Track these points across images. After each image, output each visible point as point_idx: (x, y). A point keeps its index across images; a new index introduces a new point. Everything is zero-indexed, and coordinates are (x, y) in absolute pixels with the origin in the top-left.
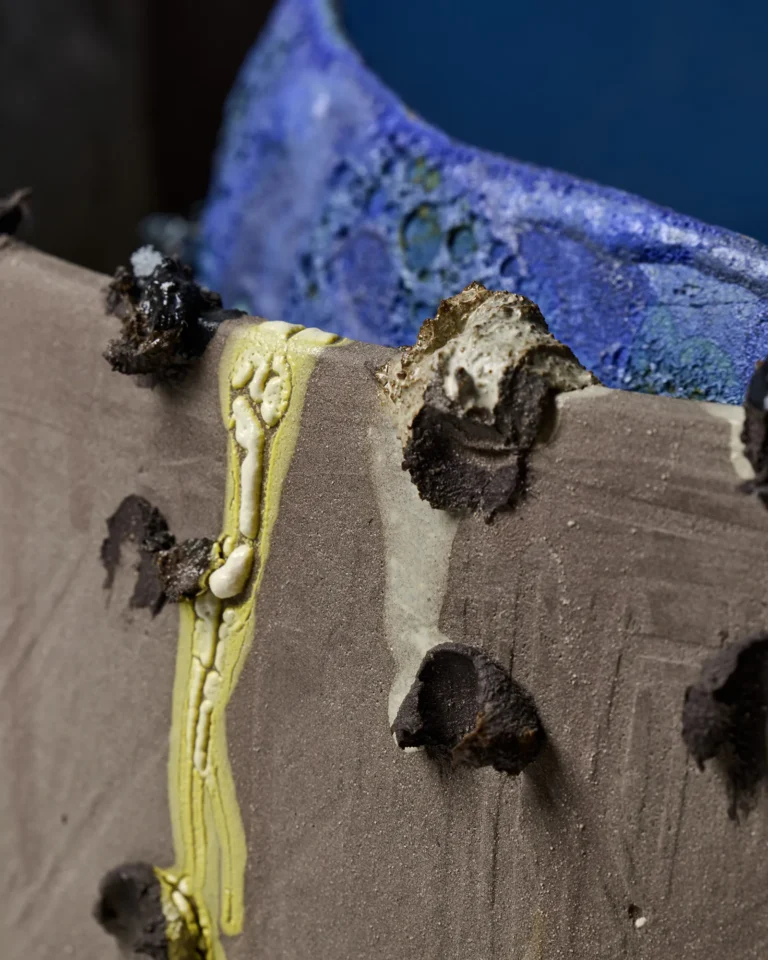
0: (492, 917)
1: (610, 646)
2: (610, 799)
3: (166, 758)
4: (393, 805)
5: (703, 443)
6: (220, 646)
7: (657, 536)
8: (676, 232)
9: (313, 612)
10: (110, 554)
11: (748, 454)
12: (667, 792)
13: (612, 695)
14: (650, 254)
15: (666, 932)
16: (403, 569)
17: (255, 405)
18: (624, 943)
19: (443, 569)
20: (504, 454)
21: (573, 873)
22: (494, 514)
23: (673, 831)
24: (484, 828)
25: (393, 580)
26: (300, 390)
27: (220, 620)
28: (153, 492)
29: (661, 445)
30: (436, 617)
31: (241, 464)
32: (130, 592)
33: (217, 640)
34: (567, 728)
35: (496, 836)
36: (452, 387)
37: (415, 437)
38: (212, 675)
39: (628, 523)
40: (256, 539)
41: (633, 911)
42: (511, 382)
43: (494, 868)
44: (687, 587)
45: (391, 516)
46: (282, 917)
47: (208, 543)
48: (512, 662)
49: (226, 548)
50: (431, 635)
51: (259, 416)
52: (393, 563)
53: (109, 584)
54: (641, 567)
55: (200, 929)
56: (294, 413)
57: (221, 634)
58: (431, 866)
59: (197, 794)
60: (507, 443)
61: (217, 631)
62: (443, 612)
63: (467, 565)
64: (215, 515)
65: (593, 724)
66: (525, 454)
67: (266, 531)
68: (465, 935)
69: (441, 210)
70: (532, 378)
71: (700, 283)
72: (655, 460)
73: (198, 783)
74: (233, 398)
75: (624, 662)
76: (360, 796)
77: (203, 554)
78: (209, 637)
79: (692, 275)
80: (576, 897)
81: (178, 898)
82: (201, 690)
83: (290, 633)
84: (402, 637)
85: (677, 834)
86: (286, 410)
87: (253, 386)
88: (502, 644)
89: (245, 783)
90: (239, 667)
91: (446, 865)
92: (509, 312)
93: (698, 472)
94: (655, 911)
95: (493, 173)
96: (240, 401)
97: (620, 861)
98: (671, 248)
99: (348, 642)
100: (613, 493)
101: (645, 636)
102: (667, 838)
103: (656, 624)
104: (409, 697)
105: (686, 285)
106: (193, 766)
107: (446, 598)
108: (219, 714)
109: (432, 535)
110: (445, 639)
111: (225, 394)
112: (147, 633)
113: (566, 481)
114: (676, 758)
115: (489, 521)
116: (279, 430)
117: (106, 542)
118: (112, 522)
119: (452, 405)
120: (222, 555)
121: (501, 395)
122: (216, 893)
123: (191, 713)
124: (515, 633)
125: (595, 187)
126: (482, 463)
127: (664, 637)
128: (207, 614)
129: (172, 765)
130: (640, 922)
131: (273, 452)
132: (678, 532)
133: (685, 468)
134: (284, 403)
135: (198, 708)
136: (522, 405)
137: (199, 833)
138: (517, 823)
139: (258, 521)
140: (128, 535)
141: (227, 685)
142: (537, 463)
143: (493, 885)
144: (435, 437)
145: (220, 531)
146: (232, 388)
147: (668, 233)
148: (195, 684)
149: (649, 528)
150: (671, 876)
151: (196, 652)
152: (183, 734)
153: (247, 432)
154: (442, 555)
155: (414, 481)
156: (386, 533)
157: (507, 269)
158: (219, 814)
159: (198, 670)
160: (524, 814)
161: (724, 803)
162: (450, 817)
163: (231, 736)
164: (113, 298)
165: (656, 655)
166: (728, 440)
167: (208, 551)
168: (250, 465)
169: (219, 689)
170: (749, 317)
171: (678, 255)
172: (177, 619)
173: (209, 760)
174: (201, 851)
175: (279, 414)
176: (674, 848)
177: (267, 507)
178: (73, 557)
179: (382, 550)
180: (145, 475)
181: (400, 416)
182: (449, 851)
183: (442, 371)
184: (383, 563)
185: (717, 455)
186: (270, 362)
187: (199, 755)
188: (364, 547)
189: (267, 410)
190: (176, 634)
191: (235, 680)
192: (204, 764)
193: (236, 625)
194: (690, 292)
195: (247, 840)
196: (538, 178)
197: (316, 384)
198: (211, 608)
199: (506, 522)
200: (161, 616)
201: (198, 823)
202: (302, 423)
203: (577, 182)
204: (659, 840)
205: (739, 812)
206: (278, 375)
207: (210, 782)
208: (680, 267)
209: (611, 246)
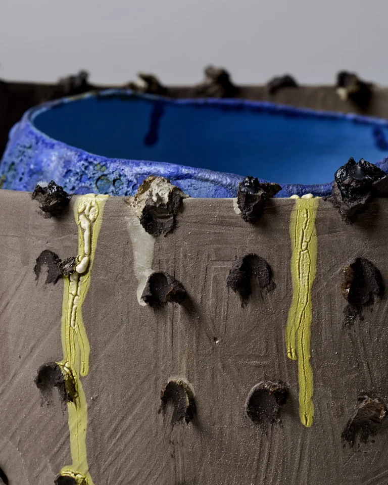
0: (172, 349)
1: (203, 265)
2: (207, 308)
3: (60, 326)
4: (140, 323)
5: (226, 207)
6: (79, 288)
7: (215, 233)
8: (186, 170)
9: (110, 272)
10: (37, 270)
11: (240, 207)
12: (223, 303)
13: (205, 278)
14: (180, 178)
15: (225, 343)
16: (139, 254)
17: (87, 217)
18: (213, 349)
19: (152, 252)
20: (169, 217)
21: (197, 331)
22: (166, 234)
23: (226, 313)
24: (169, 324)
25: (136, 258)
26: (101, 210)
27: (79, 280)
28: (52, 248)
29: (214, 208)
30: (151, 266)
31: (83, 234)
32: (46, 279)
33: (78, 286)
34: (193, 290)
35: (173, 326)
36: (155, 199)
37: (143, 214)
38: (77, 297)
39: (206, 230)
40: (90, 254)
41: (215, 339)
42: (171, 196)
43: (172, 335)
44: (225, 246)
45: (135, 240)
46: (103, 365)
47: (74, 258)
48: (175, 275)
49: (80, 259)
50: (149, 271)
51: (89, 219)
52: (136, 253)
53: (37, 278)
54: (211, 242)
55: (73, 377)
56: (100, 216)
57: (79, 285)
58: (152, 338)
59: (72, 335)
60: (170, 213)
61: (78, 284)
62: (152, 264)
63: (159, 250)
64: (75, 250)
65: (200, 288)
66: (175, 216)
67: (93, 251)
68: (164, 357)
69: (108, 176)
70: (176, 195)
71: (196, 183)
72: (212, 213)
73: (72, 331)
74: (79, 216)
75: (208, 269)
76: (128, 322)
77: (73, 261)
78: (75, 286)
79: (194, 181)
80: (198, 338)
81: (65, 369)
82: (73, 303)
83: (103, 279)
84: (140, 273)
85: (227, 314)
86: (97, 216)
87: (86, 211)
88: (171, 270)
89: (89, 327)
90: (86, 293)
91: (157, 337)
92: (164, 181)
93: (225, 214)
94: (221, 338)
95: (124, 163)
96: (81, 216)
97: (210, 325)
98: (186, 175)
99: (123, 278)
100: (201, 223)
101: (214, 260)
102: (224, 316)
103: (216, 257)
104: (145, 288)
105: (191, 184)
106: (70, 326)
107: (153, 260)
108: (79, 308)
109: (148, 243)
110: (154, 271)
111: (76, 215)
112: (52, 290)
113: (187, 222)
114: (225, 293)
115: (165, 236)
116: (95, 222)
117: (36, 266)
118: (38, 260)
119: (155, 203)
120: (78, 261)
121: (169, 199)
122: (79, 364)
123: (70, 310)
124: (175, 266)
125: (159, 163)
126: (162, 221)
127: (219, 260)
128: (74, 279)
129: (62, 328)
130: (217, 342)
131: (94, 229)
132: (221, 231)
133: (221, 214)
134: (96, 214)
135: (72, 308)
136: (174, 202)
137: (73, 347)
138: (179, 320)
139: (90, 249)
140: (44, 262)
141: (81, 300)
142: (178, 218)
143: (172, 340)
144: (149, 214)
145: (77, 254)
146: (78, 213)
147: (184, 170)
148: (70, 301)
149: (212, 231)
150: (226, 327)
151: (70, 292)
152: (66, 318)
153: (85, 224)
154: (151, 248)
155: (143, 227)
156: (133, 245)
157: (134, 188)
158: (80, 340)
159: (71, 297)
160: (181, 317)
161: (240, 303)
162: (158, 322)
163: (83, 314)
164: (34, 194)
165: (218, 265)
166: (233, 204)
167: (75, 260)
168: (87, 233)
169: (79, 301)
170: (212, 190)
171: (188, 176)
172: (63, 283)
173: (76, 323)
174: (73, 352)
175: (95, 217)
176: (226, 318)
177: (93, 244)
178: (23, 273)
179: (132, 250)
180: (49, 243)
181: (137, 210)
182: (158, 333)
183: (151, 195)
184: (133, 253)
185: (230, 209)
186: (91, 203)
187: (72, 322)
188: (126, 250)
189: (91, 217)
190: (63, 288)
191: (85, 297)
192: (74, 326)
193: (84, 281)
194: (193, 186)
195: (90, 344)
196: (140, 163)
197: (107, 208)
198: (76, 277)
199: (170, 236)
200: (57, 284)
201: (72, 343)
202: (103, 219)
203: (152, 162)
204: (222, 317)
205: (244, 305)
206: (94, 207)
207: (77, 330)
208: (189, 180)
209: (168, 176)
